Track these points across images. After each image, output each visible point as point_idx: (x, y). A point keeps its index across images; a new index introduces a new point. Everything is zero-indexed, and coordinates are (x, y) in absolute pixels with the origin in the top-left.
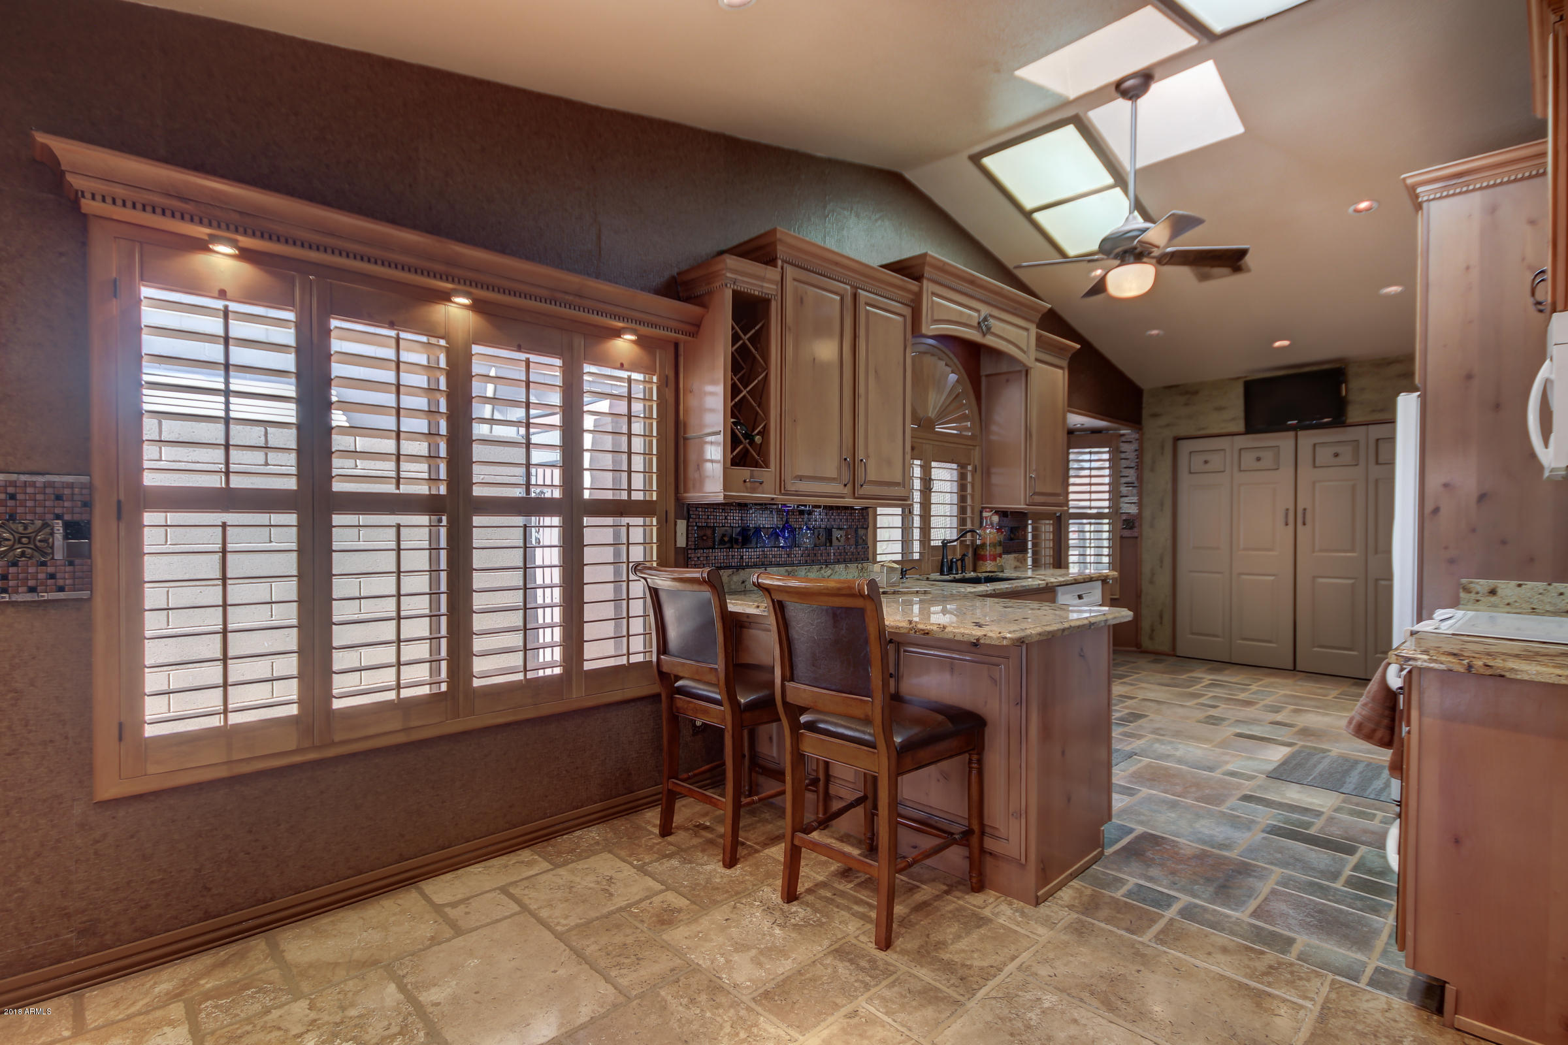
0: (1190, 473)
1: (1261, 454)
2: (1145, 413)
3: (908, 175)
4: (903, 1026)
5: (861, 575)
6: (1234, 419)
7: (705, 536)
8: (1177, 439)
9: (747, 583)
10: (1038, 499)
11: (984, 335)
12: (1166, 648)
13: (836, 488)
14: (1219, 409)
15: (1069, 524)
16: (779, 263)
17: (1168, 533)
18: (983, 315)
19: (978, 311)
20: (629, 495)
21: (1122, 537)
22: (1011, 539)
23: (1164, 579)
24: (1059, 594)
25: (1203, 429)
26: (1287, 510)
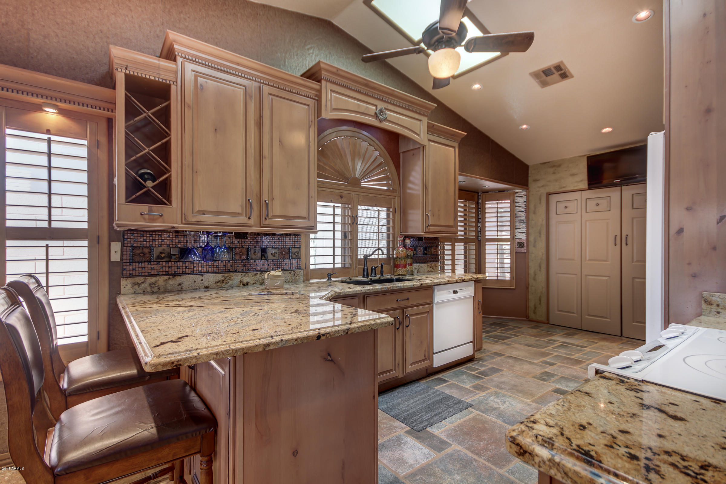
0: (557, 214)
1: (599, 201)
2: (530, 179)
3: (335, 22)
5: (293, 278)
6: (581, 181)
7: (142, 253)
8: (549, 194)
9: (182, 285)
10: (432, 229)
11: (381, 121)
12: (543, 319)
13: (243, 220)
14: (573, 175)
15: (485, 245)
16: (179, 59)
17: (543, 251)
18: (379, 108)
19: (376, 106)
20: (50, 224)
21: (516, 253)
22: (426, 254)
23: (542, 277)
24: (436, 291)
25: (564, 187)
26: (616, 236)
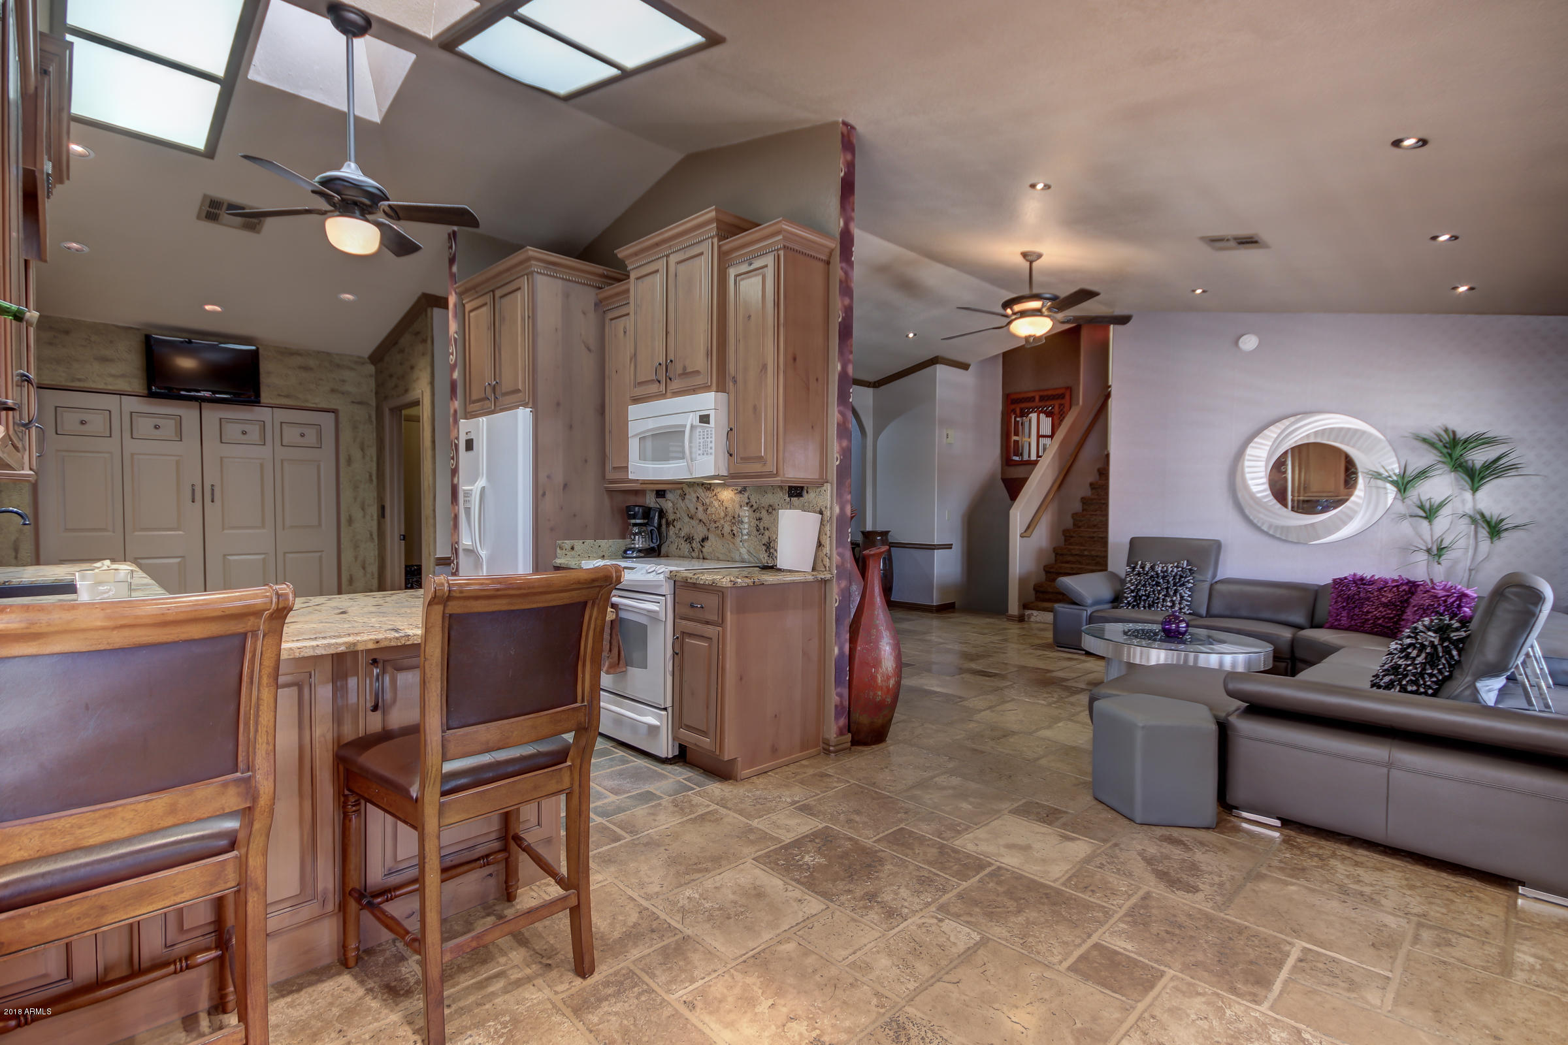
0: (57, 433)
4: (709, 974)
6: (124, 376)
25: (81, 380)
26: (194, 486)
